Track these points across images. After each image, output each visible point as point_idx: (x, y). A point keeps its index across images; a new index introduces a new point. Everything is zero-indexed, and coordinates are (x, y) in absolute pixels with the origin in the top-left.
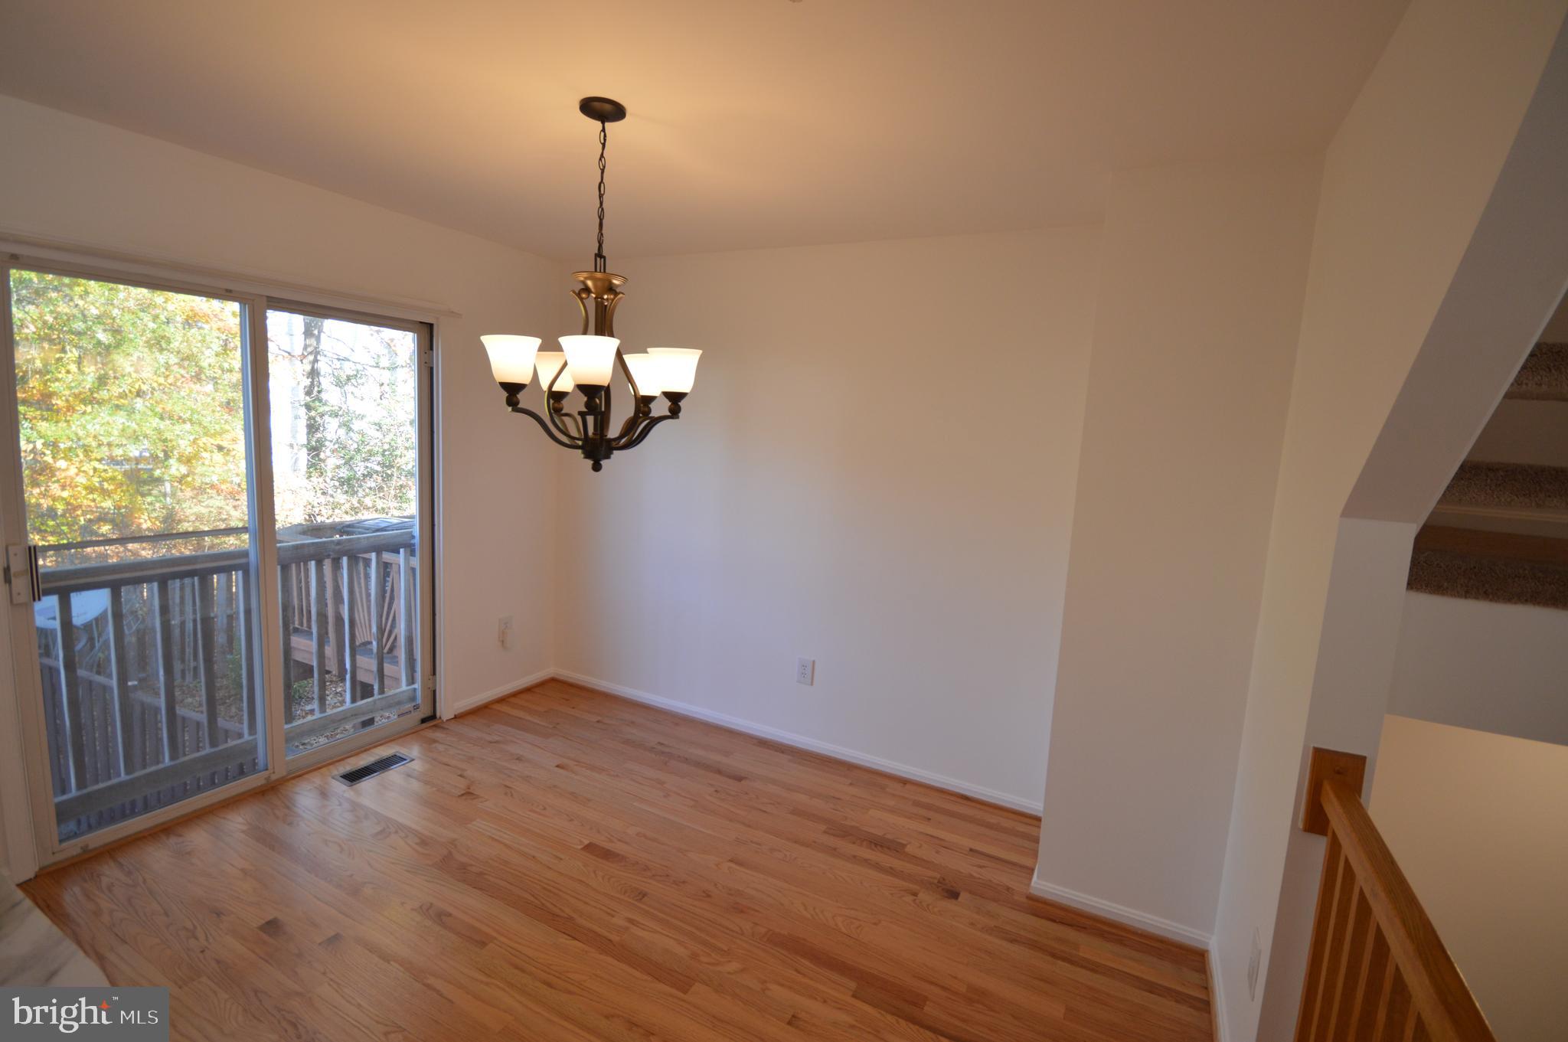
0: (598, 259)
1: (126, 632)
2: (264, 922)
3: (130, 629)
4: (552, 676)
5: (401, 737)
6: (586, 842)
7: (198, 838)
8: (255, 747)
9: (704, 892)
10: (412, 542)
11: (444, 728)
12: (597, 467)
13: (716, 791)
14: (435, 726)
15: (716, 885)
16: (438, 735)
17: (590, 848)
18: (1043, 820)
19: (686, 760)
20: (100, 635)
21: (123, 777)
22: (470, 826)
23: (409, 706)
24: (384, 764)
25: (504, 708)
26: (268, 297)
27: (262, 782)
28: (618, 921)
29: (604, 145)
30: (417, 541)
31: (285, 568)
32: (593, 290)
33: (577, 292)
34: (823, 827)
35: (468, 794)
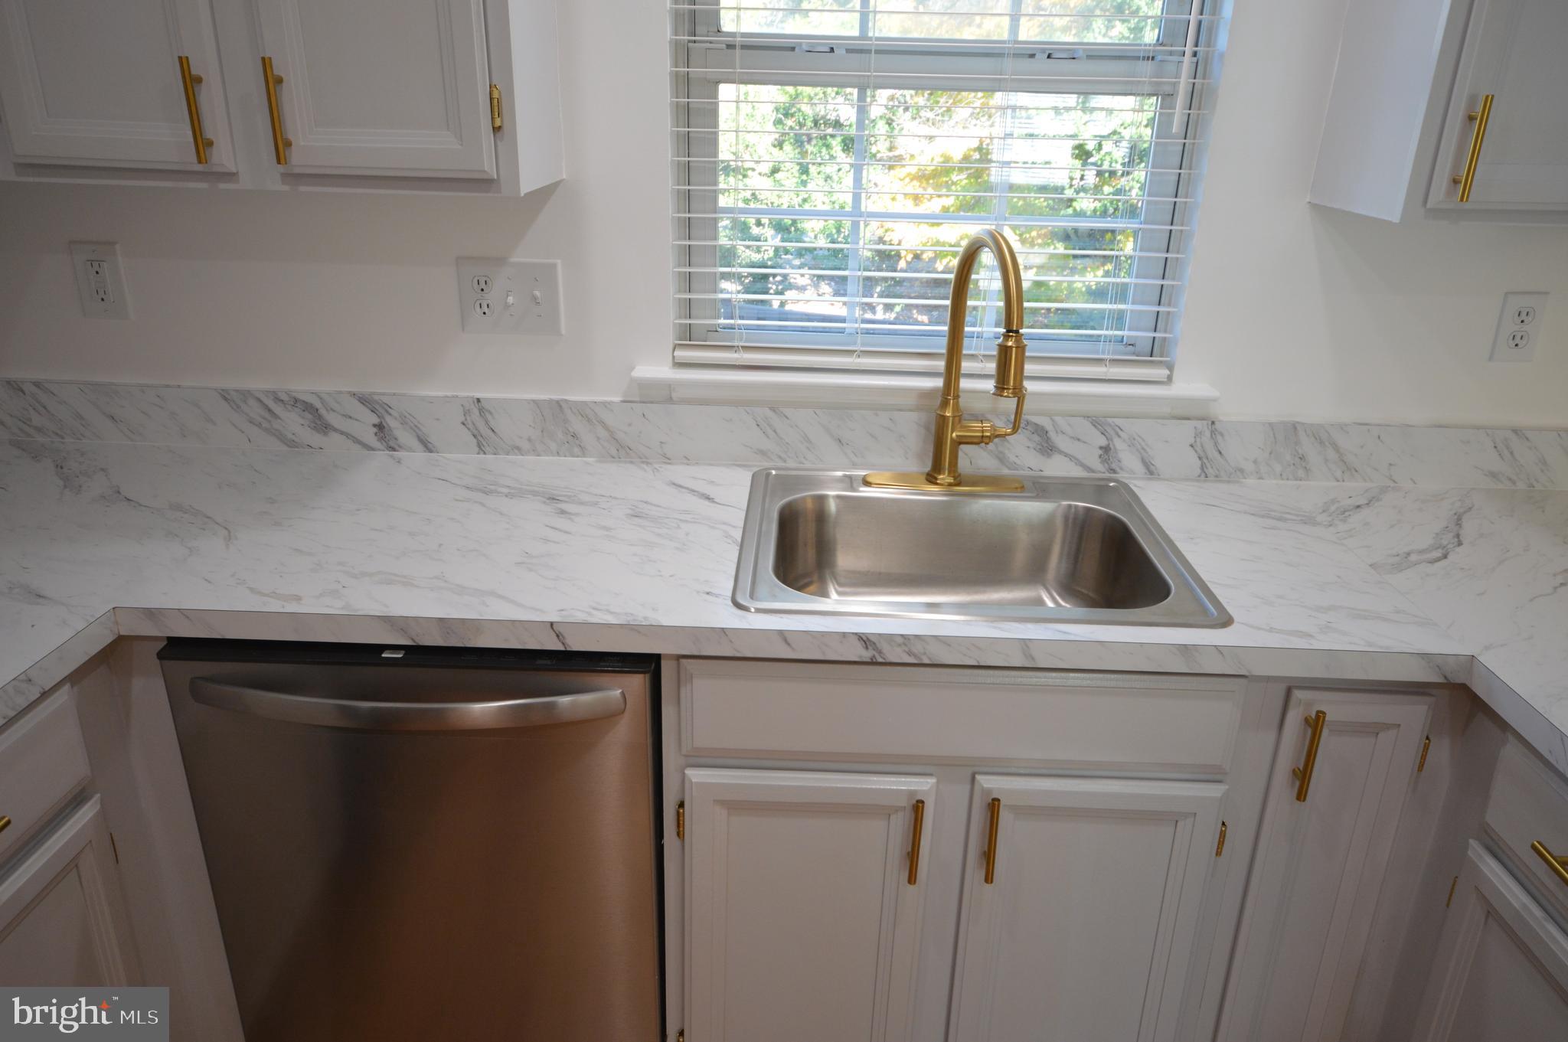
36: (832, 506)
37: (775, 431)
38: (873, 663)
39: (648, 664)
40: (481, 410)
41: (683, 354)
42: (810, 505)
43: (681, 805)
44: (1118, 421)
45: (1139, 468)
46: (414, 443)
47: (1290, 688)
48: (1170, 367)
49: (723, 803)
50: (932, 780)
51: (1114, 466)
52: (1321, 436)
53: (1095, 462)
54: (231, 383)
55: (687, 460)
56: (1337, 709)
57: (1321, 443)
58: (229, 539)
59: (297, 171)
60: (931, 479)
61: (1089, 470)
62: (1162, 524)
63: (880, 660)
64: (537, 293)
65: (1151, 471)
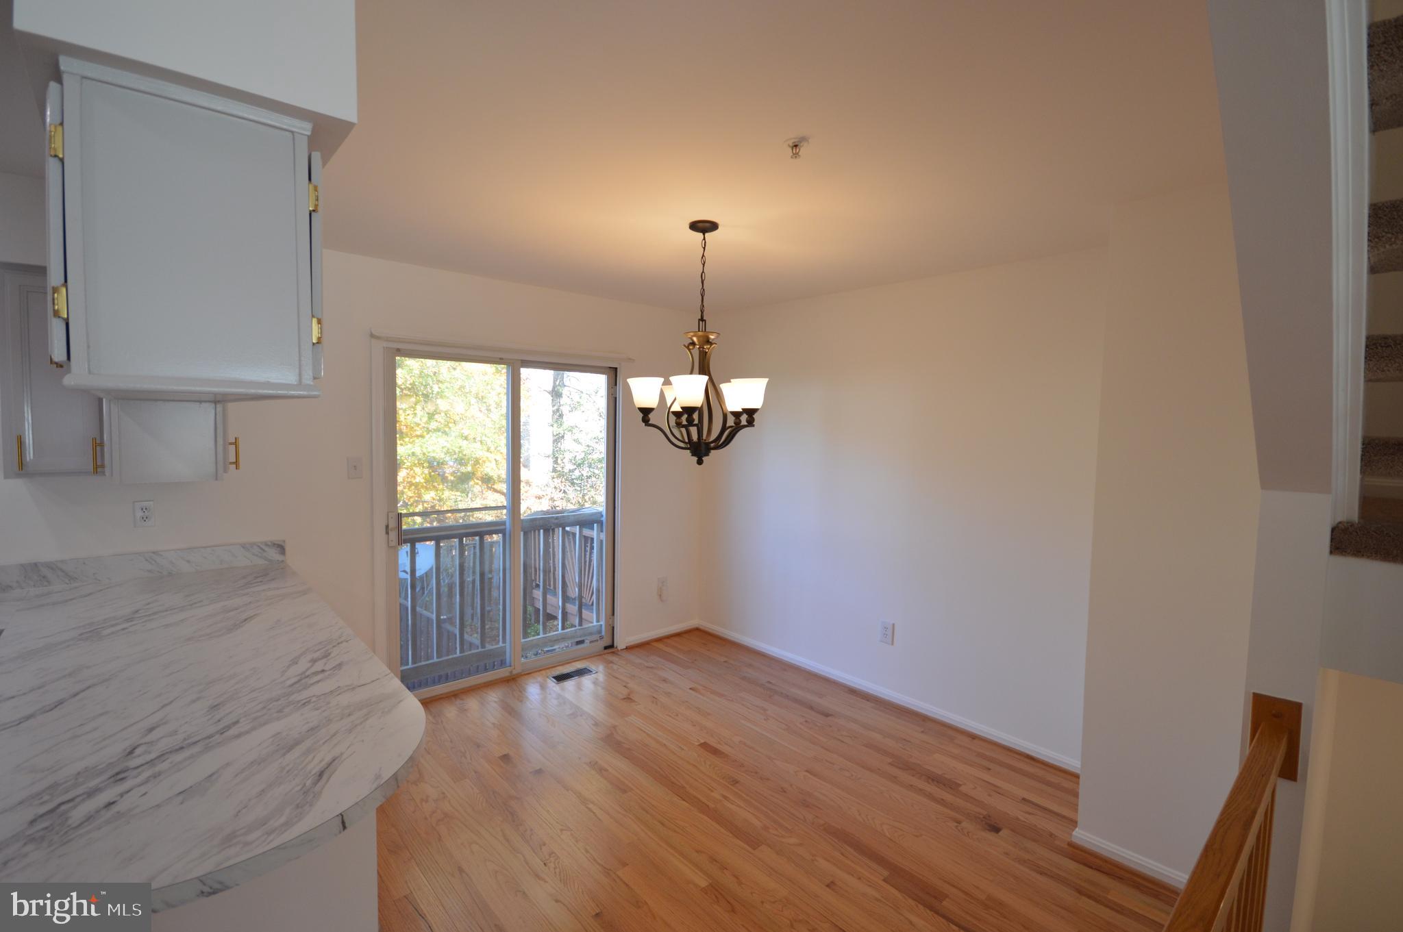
0: (701, 322)
1: (442, 584)
2: (501, 755)
3: (445, 581)
4: (697, 626)
5: (591, 657)
6: (702, 741)
7: (472, 703)
8: (505, 652)
9: (782, 788)
10: (602, 519)
11: (617, 654)
12: (700, 462)
13: (806, 721)
14: (613, 652)
15: (791, 785)
16: (614, 658)
17: (705, 746)
18: (1081, 778)
19: (787, 697)
20: (428, 585)
21: (435, 660)
22: (626, 719)
23: (596, 637)
24: (581, 673)
25: (660, 645)
26: (521, 360)
27: (507, 674)
28: (716, 795)
29: (704, 248)
30: (604, 519)
31: (525, 534)
32: (697, 343)
33: (687, 345)
34: (890, 760)
35: (628, 699)
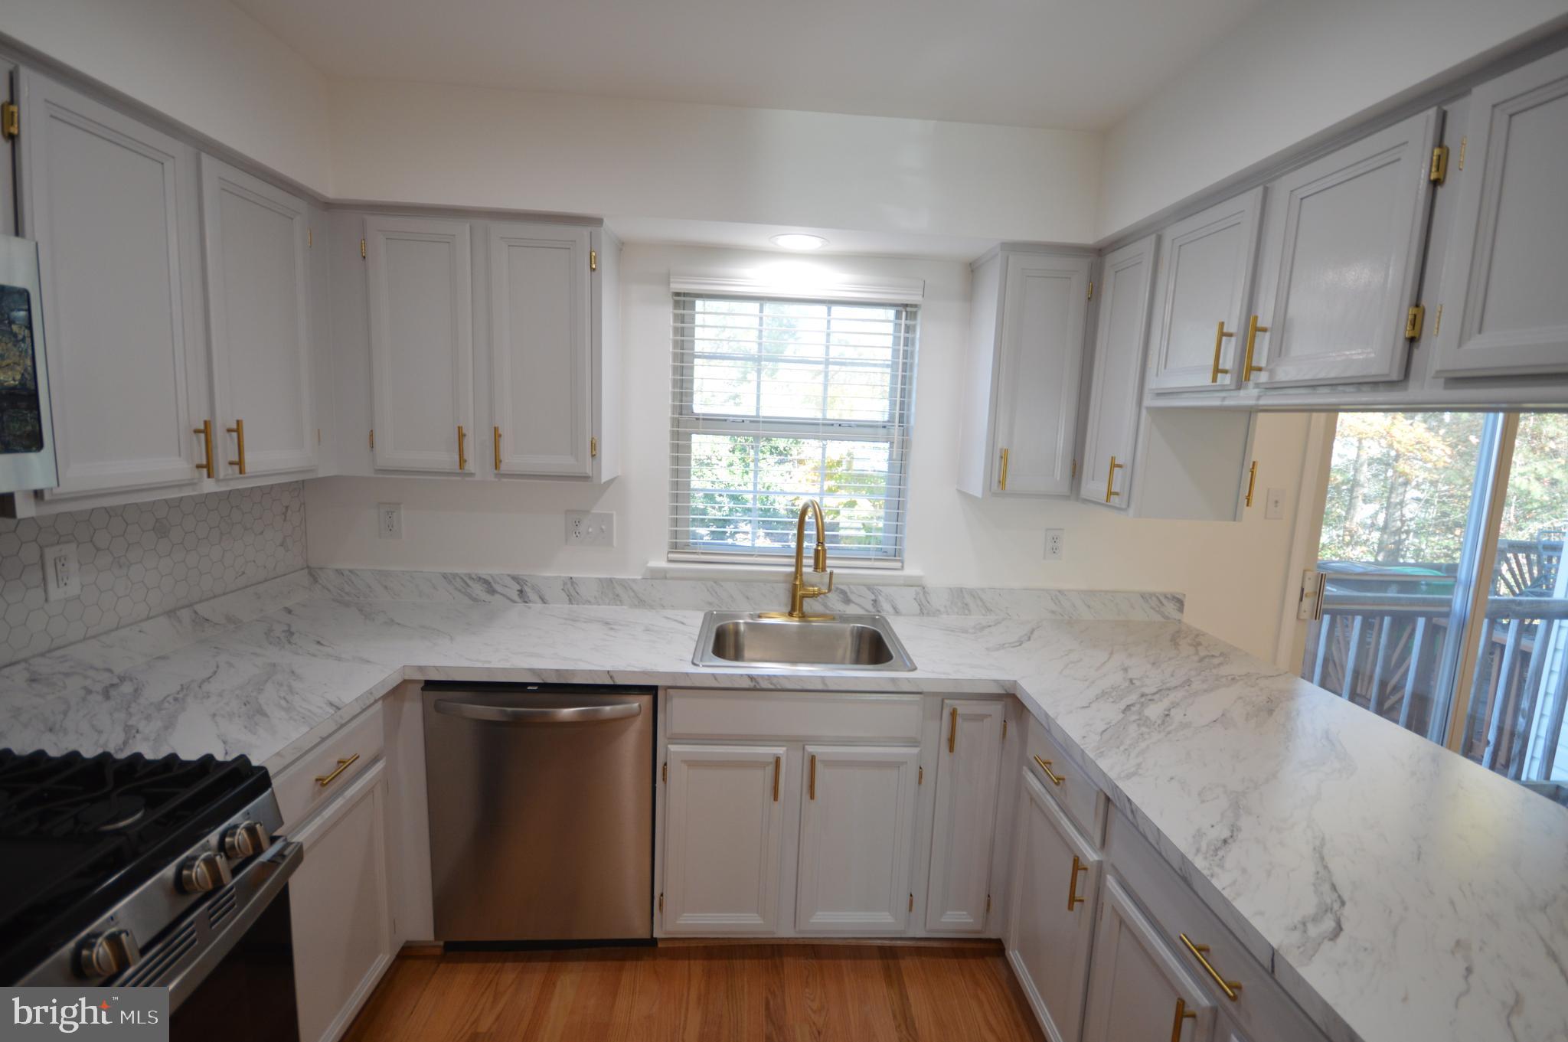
36: (742, 628)
37: (716, 593)
38: (754, 689)
39: (652, 690)
40: (572, 583)
41: (673, 556)
42: (731, 627)
43: (666, 764)
44: (880, 588)
45: (891, 610)
46: (536, 598)
47: (944, 697)
48: (902, 562)
49: (685, 762)
50: (784, 749)
51: (879, 609)
52: (973, 593)
53: (870, 607)
54: (448, 570)
55: (673, 607)
56: (963, 708)
57: (974, 597)
58: (452, 639)
59: (502, 472)
60: (791, 614)
61: (867, 611)
62: (896, 633)
63: (758, 687)
64: (603, 527)
65: (897, 612)
